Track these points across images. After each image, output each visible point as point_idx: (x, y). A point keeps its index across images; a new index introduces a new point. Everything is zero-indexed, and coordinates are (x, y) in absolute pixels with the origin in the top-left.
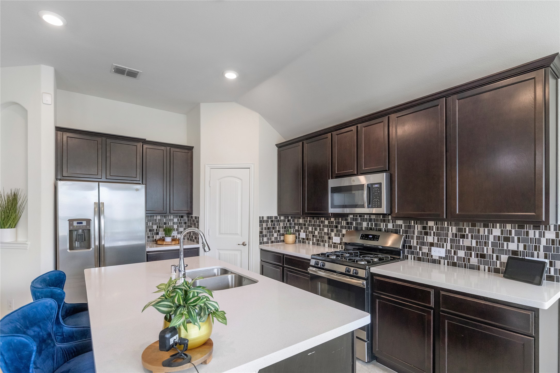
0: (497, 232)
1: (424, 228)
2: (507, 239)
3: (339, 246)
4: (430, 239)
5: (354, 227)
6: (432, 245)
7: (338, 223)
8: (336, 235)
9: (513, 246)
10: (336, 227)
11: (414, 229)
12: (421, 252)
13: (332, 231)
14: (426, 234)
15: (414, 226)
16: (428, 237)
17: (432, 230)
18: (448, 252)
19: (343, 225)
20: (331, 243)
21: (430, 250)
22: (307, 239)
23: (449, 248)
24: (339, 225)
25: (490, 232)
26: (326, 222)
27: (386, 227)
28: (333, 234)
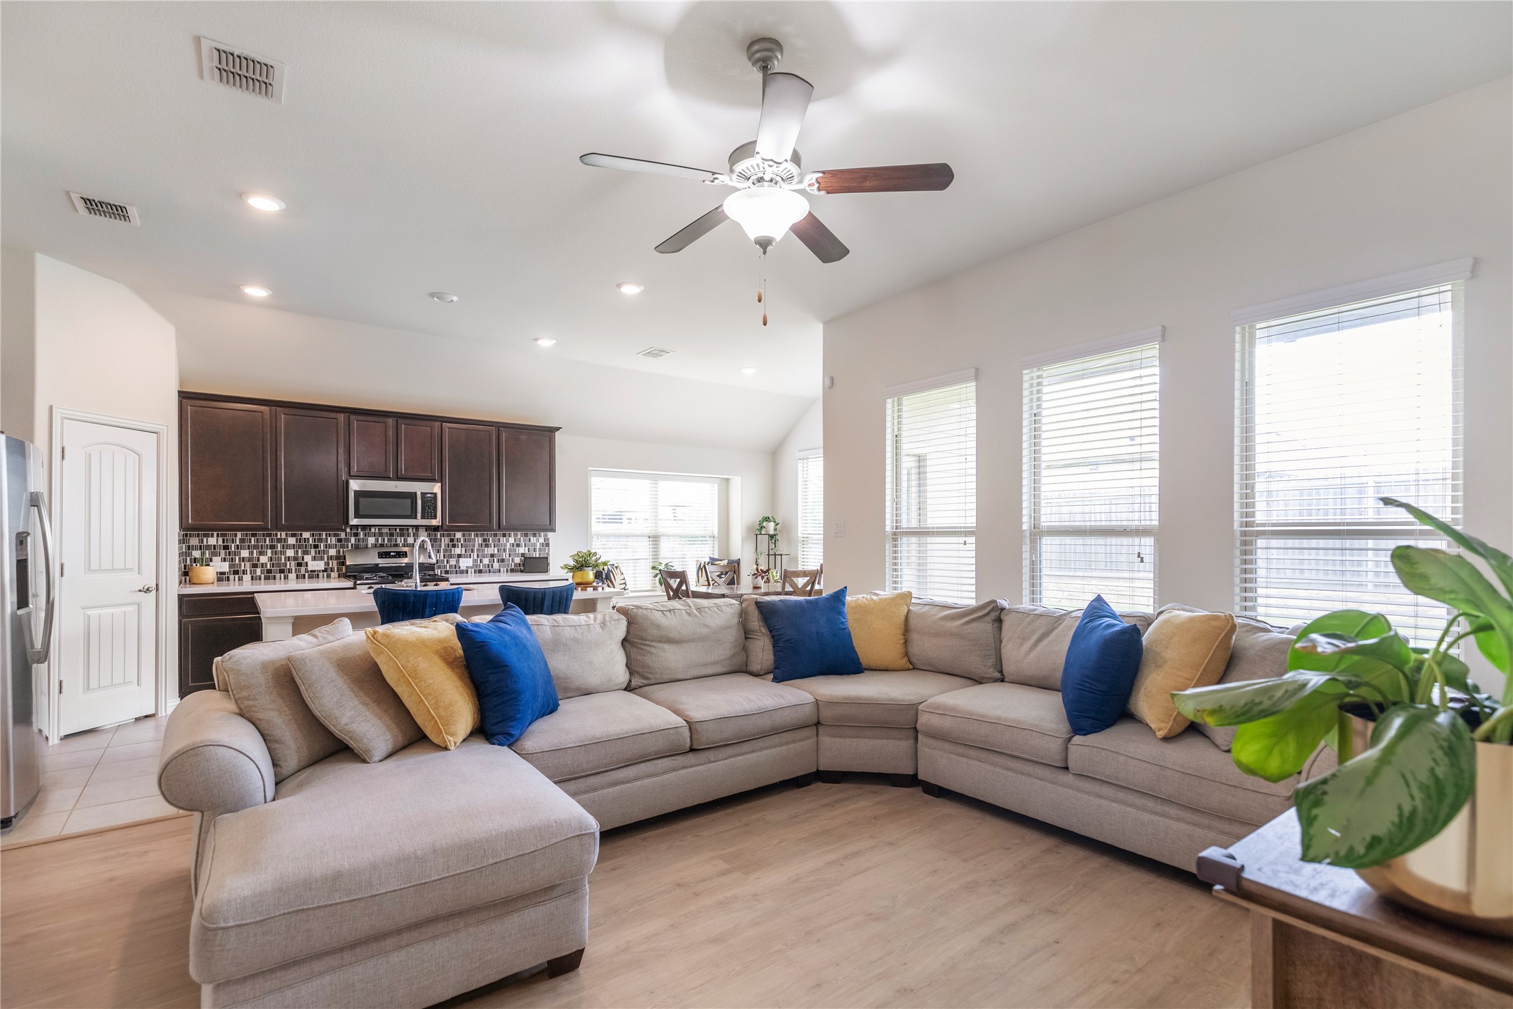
0: (512, 540)
1: (452, 540)
2: (518, 545)
3: (321, 574)
4: (458, 551)
5: (352, 544)
6: (459, 556)
7: (320, 540)
8: (314, 559)
9: (522, 550)
10: (316, 547)
11: (441, 541)
12: (448, 565)
13: (306, 553)
14: (454, 546)
15: (441, 539)
16: (456, 549)
17: (460, 542)
18: (475, 561)
19: (329, 542)
20: (303, 572)
21: (458, 562)
22: (236, 572)
23: (476, 557)
24: (322, 544)
25: (507, 541)
26: (292, 541)
27: (404, 541)
28: (308, 558)
